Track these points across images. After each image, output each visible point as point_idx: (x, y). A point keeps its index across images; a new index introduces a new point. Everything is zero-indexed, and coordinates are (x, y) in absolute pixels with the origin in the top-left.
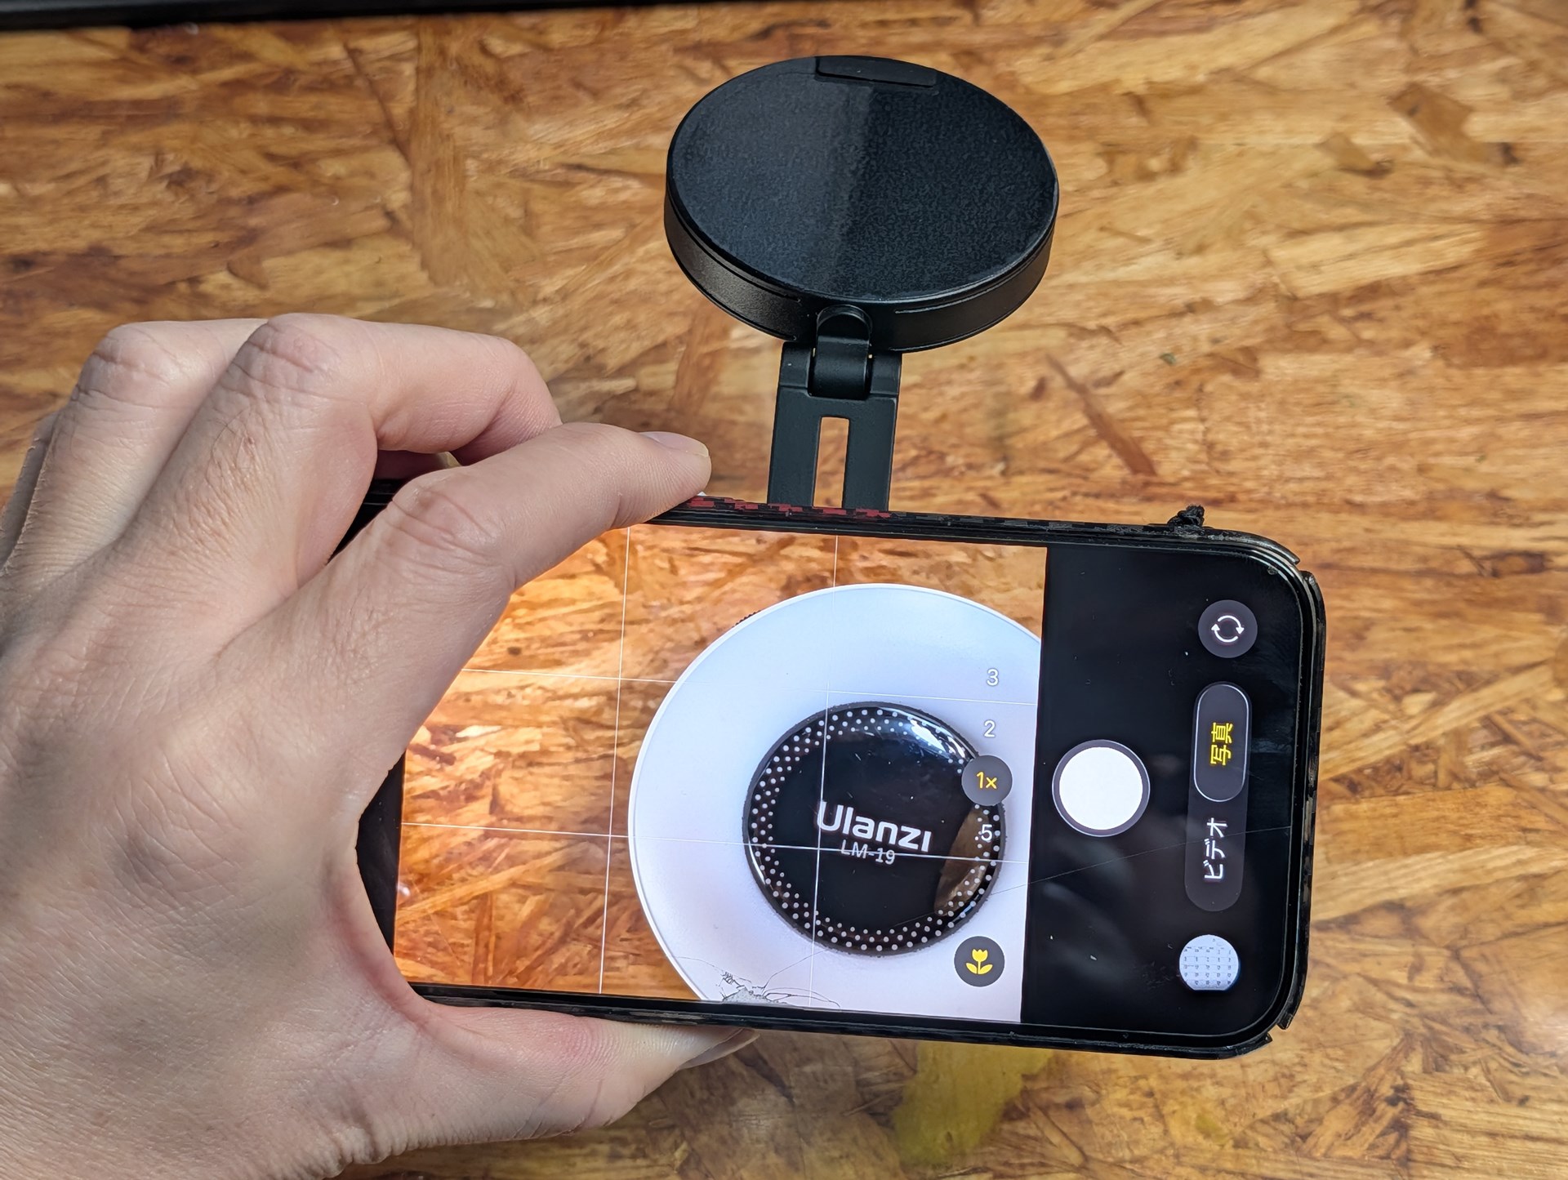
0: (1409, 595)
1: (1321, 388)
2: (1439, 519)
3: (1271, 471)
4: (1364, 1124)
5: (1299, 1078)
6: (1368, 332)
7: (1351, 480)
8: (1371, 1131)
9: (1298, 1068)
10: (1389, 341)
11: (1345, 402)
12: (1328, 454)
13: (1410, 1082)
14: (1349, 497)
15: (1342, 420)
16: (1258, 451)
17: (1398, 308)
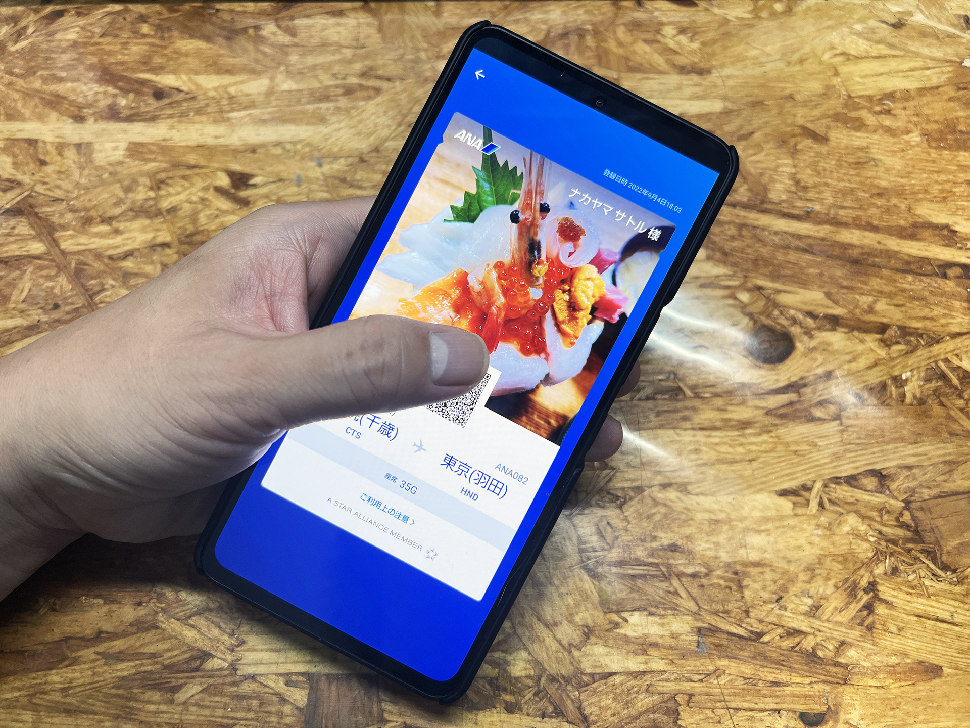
0: (898, 285)
1: (861, 154)
2: (917, 240)
3: (830, 200)
4: (850, 603)
5: (817, 572)
6: (887, 122)
7: (873, 211)
8: (855, 607)
9: (818, 566)
10: (898, 128)
11: (872, 163)
12: (861, 194)
13: (877, 580)
14: (870, 221)
15: (870, 174)
16: (823, 188)
17: (905, 108)
